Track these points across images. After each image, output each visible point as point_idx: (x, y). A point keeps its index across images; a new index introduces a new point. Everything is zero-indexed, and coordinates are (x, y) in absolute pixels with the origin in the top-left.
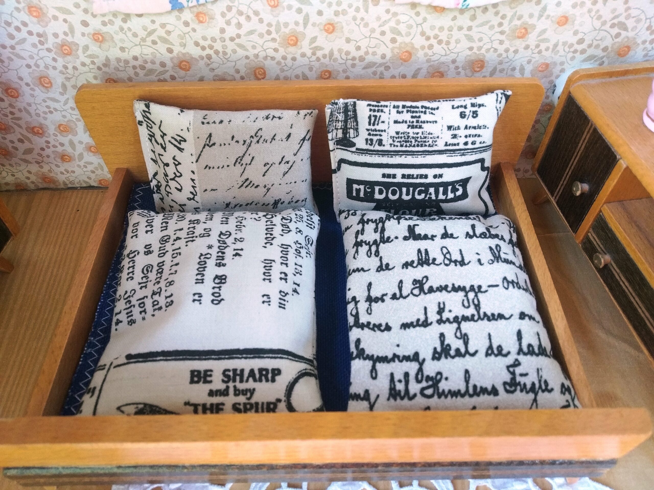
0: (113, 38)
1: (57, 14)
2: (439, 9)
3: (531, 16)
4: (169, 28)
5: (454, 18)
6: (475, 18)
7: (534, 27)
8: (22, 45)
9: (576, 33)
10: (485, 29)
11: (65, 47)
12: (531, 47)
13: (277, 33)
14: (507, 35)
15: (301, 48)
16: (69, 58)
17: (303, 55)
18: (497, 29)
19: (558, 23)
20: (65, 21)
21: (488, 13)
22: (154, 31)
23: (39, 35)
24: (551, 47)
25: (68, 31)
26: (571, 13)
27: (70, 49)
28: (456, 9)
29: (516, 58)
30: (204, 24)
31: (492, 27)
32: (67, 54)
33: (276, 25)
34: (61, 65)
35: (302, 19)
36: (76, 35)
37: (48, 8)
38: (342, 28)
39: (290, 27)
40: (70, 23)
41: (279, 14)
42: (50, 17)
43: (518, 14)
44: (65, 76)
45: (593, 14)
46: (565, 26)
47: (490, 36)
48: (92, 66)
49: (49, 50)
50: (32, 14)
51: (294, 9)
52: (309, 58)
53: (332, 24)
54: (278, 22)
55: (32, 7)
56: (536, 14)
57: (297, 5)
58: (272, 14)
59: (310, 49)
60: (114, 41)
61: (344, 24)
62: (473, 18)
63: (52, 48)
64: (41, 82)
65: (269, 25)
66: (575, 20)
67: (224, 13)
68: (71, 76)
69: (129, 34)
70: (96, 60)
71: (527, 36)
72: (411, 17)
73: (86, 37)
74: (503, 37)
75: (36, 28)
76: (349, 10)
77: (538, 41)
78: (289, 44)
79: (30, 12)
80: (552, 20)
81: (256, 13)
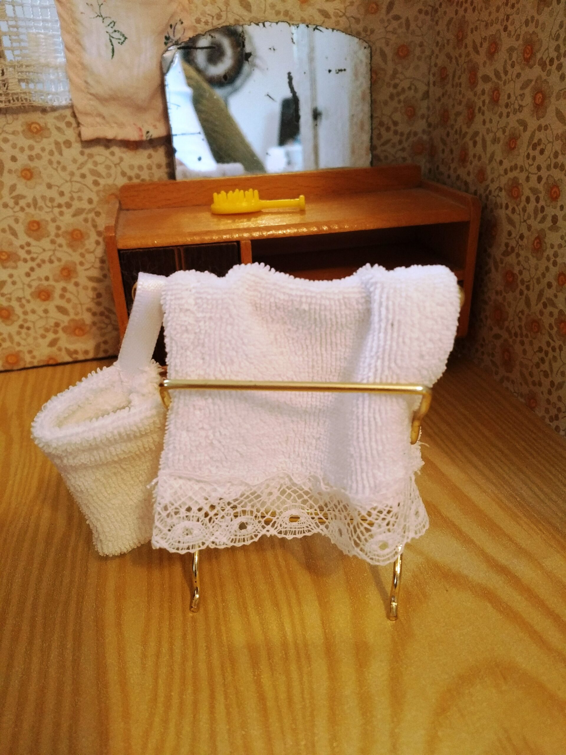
28: (143, 141)
38: (40, 172)
52: (12, 208)
53: (29, 170)
59: (12, 198)
61: (41, 169)
72: (107, 158)
76: (43, 154)
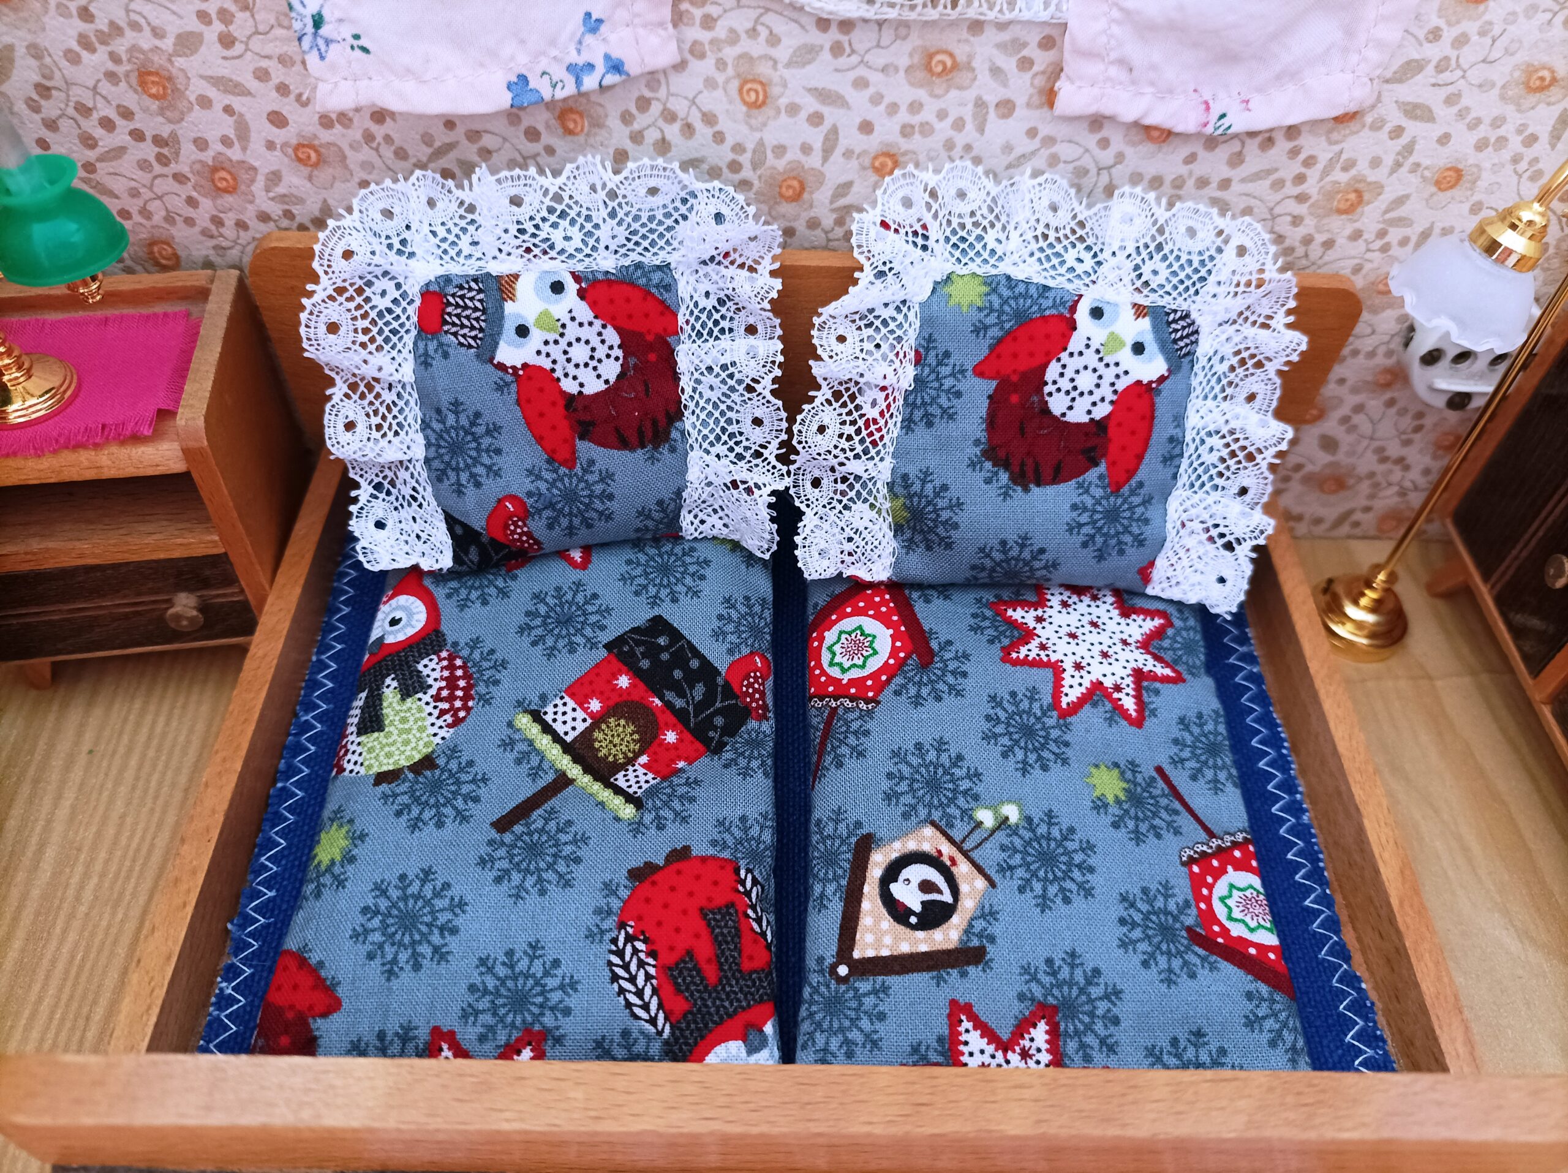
0: (344, 158)
1: (212, 93)
2: (1156, 134)
3: (1376, 163)
4: (487, 141)
5: (1191, 159)
6: (1242, 162)
7: (1378, 187)
8: (113, 163)
9: (1476, 208)
10: (1262, 187)
11: (223, 174)
12: (1366, 236)
13: (754, 169)
14: (1312, 205)
15: (811, 206)
16: (229, 199)
17: (813, 224)
18: (1292, 190)
19: (1437, 183)
20: (228, 110)
21: (1273, 152)
22: (450, 147)
23: (158, 141)
24: (1414, 239)
25: (232, 136)
26: (1471, 161)
27: (235, 179)
28: (1198, 135)
29: (1326, 258)
30: (576, 138)
31: (1279, 184)
32: (226, 191)
33: (754, 151)
34: (207, 216)
35: (821, 138)
36: (252, 146)
37: (189, 78)
39: (789, 156)
40: (241, 115)
41: (764, 124)
42: (192, 98)
43: (1344, 157)
44: (214, 242)
45: (1523, 166)
46: (1456, 192)
47: (1272, 205)
48: (285, 223)
49: (179, 178)
50: (145, 91)
51: (803, 115)
52: (826, 233)
53: (891, 155)
54: (761, 143)
55: (150, 73)
56: (1388, 161)
57: (811, 104)
58: (747, 123)
59: (833, 210)
60: (346, 167)
62: (1237, 160)
63: (190, 175)
64: (151, 253)
65: (738, 148)
66: (1478, 178)
67: (631, 115)
68: (230, 244)
69: (388, 152)
70: (295, 210)
71: (1359, 210)
72: (1087, 151)
73: (278, 153)
74: (1301, 209)
75: (154, 125)
76: (938, 126)
77: (1384, 221)
78: (781, 195)
79: (143, 83)
80: (1422, 177)
81: (709, 119)
